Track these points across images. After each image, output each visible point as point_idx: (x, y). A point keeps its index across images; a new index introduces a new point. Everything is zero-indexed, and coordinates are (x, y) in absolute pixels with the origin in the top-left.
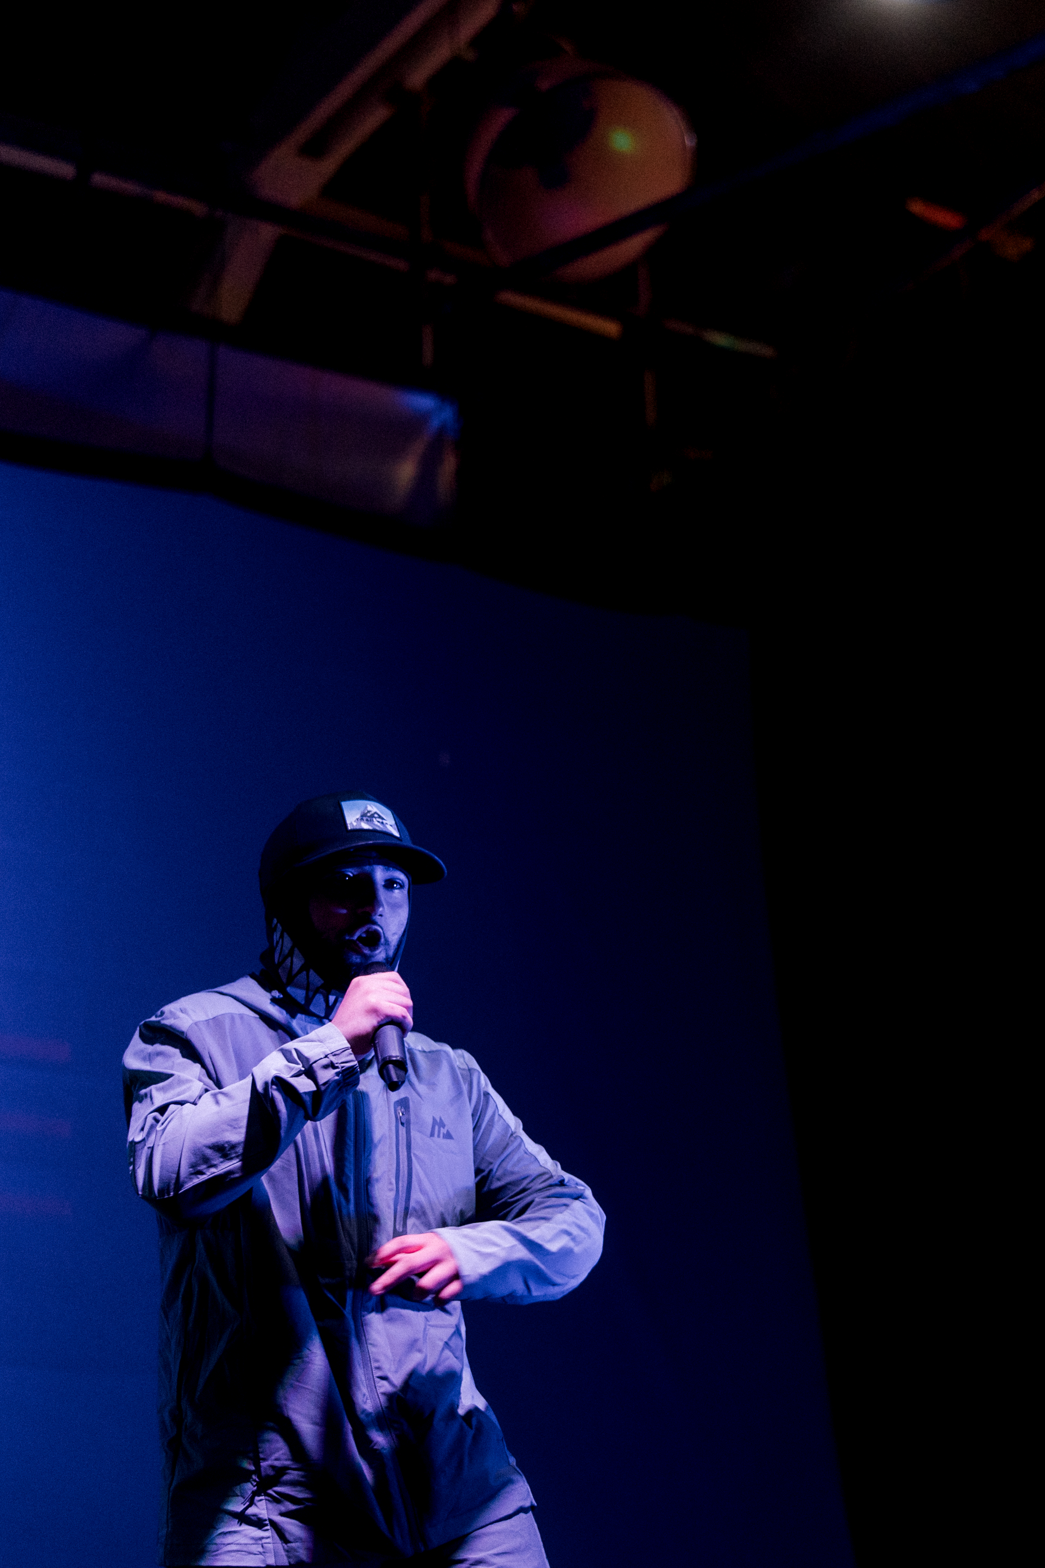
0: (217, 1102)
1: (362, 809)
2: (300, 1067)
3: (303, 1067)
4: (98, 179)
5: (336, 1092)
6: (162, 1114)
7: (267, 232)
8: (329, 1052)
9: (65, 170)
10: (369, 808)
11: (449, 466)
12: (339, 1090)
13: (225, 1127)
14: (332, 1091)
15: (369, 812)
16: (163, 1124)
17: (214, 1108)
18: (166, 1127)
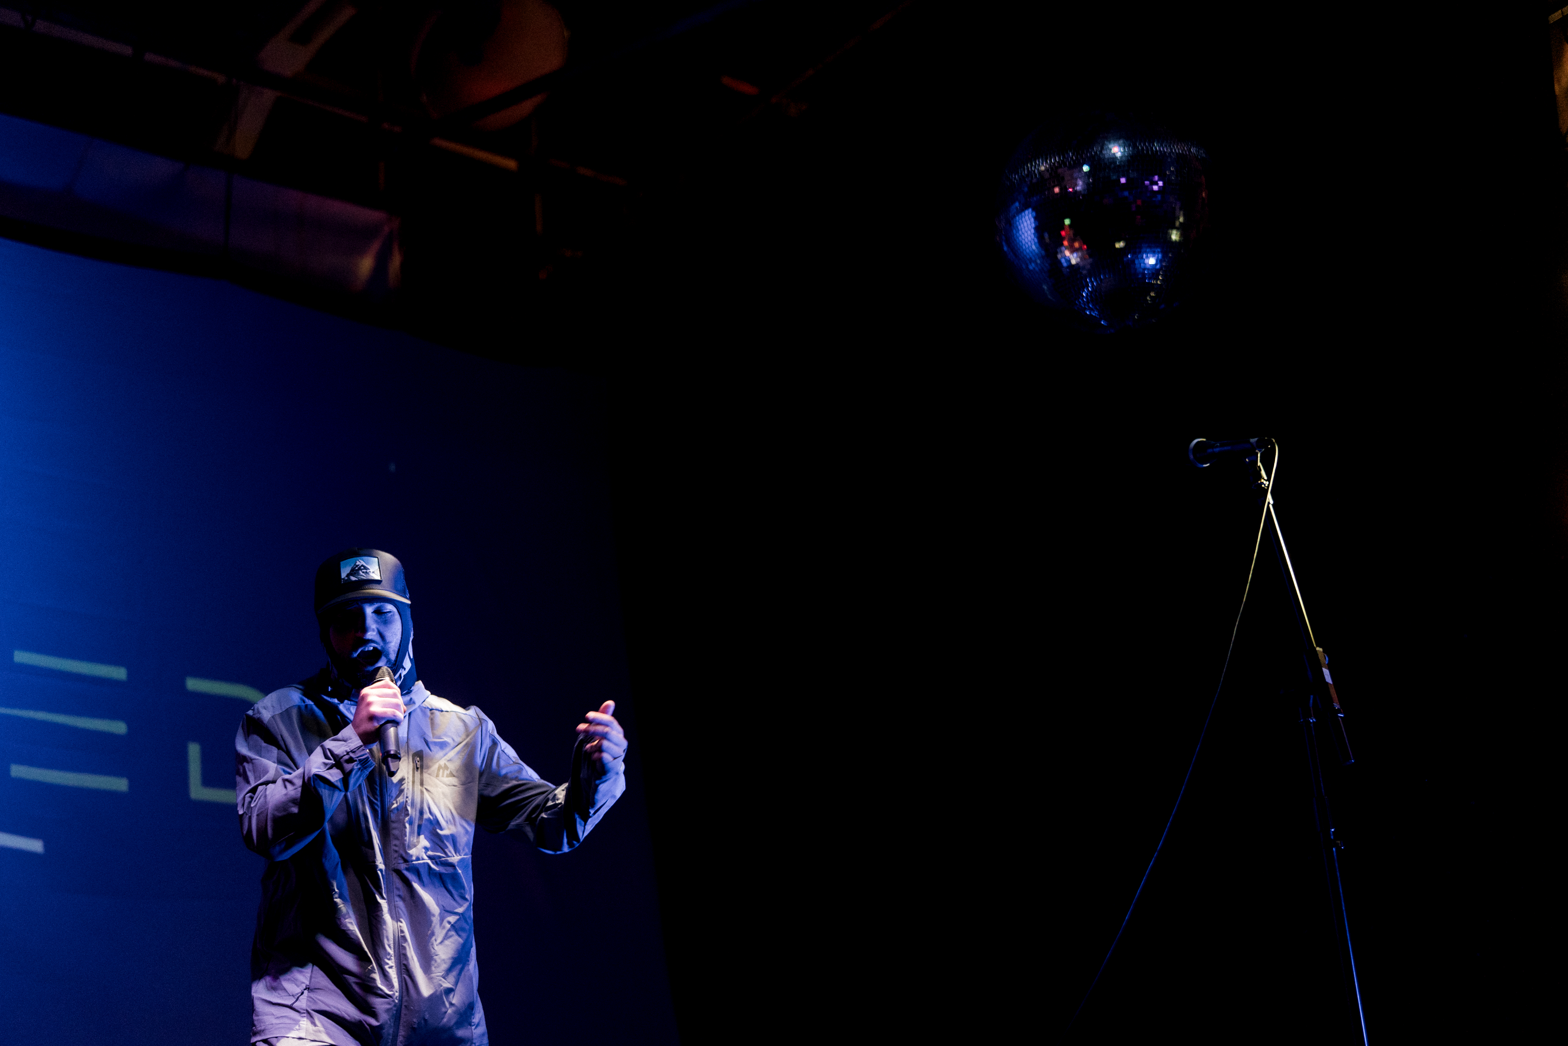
0: (286, 787)
1: (353, 565)
2: (333, 762)
3: (334, 761)
4: (149, 57)
5: (359, 773)
6: (254, 794)
7: (269, 96)
8: (349, 751)
9: (128, 50)
10: (358, 563)
11: (396, 261)
12: (361, 771)
13: (291, 804)
14: (356, 774)
15: (357, 566)
16: (255, 801)
17: (284, 791)
18: (257, 803)
